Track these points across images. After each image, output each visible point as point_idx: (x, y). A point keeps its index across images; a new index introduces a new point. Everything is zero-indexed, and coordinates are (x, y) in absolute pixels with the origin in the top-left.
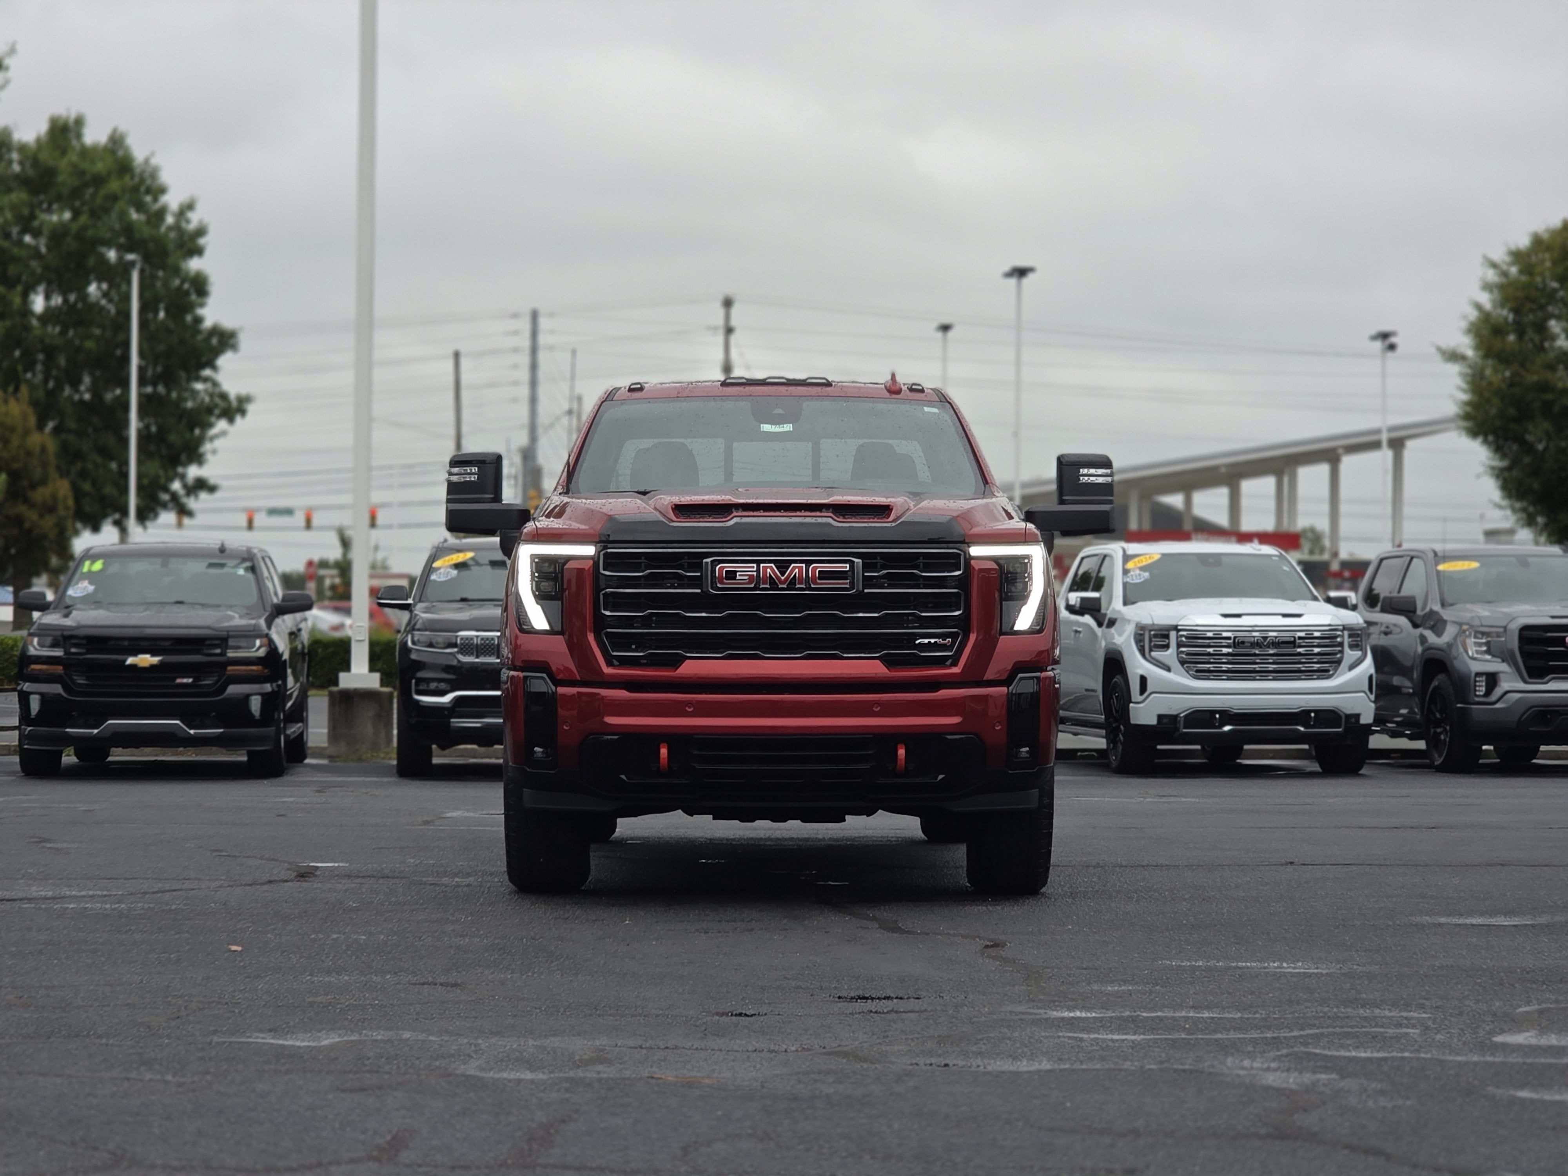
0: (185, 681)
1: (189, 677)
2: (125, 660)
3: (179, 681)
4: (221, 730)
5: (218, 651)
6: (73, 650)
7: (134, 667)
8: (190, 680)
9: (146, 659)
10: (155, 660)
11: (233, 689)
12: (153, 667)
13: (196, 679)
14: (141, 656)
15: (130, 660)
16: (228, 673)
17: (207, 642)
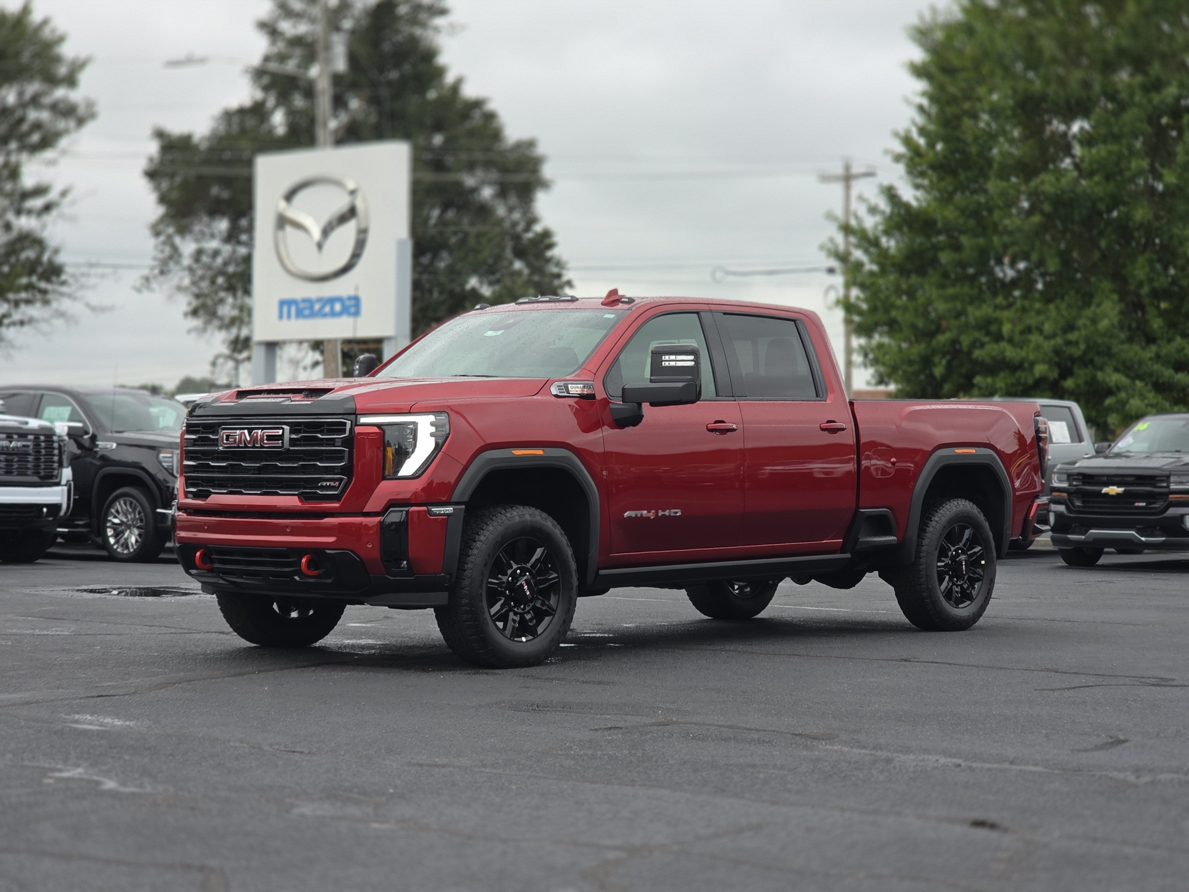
0: (1141, 504)
1: (1143, 502)
2: (1101, 490)
3: (1137, 504)
4: (1164, 539)
5: (1165, 484)
6: (1075, 483)
7: (1107, 495)
8: (1144, 504)
9: (1114, 489)
10: (1120, 490)
11: (1173, 511)
12: (1118, 495)
13: (1148, 504)
14: (1111, 487)
15: (1105, 490)
16: (1170, 500)
17: (1157, 479)
